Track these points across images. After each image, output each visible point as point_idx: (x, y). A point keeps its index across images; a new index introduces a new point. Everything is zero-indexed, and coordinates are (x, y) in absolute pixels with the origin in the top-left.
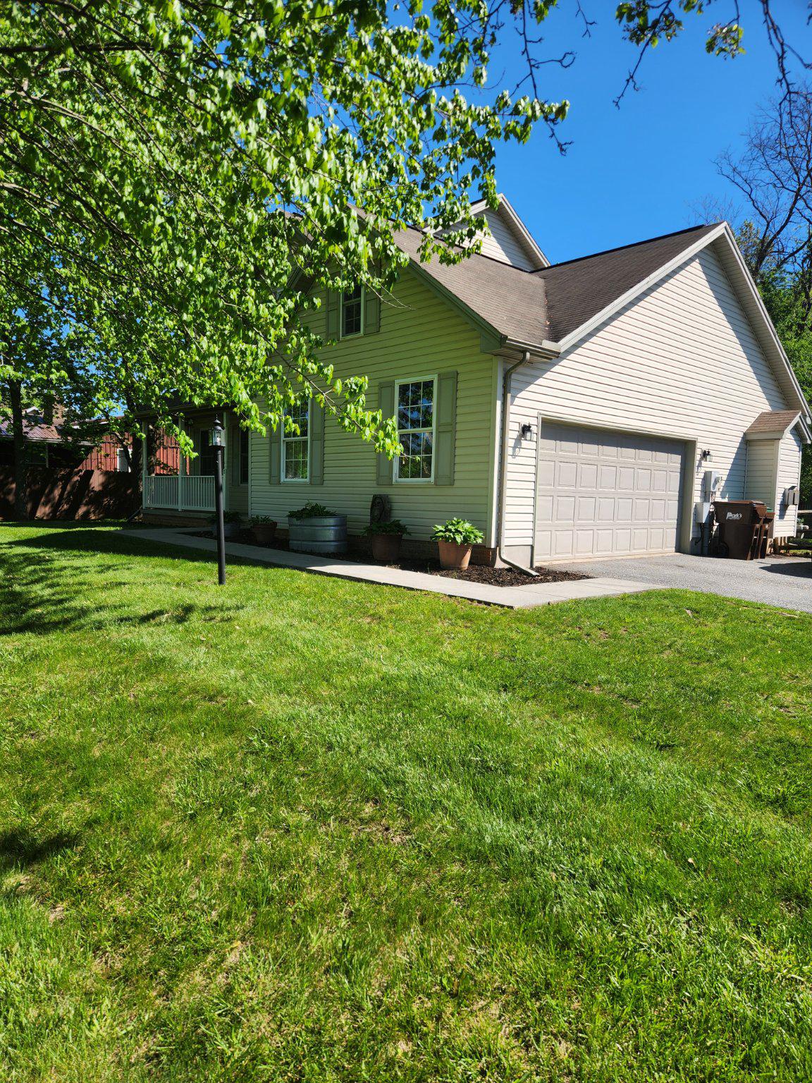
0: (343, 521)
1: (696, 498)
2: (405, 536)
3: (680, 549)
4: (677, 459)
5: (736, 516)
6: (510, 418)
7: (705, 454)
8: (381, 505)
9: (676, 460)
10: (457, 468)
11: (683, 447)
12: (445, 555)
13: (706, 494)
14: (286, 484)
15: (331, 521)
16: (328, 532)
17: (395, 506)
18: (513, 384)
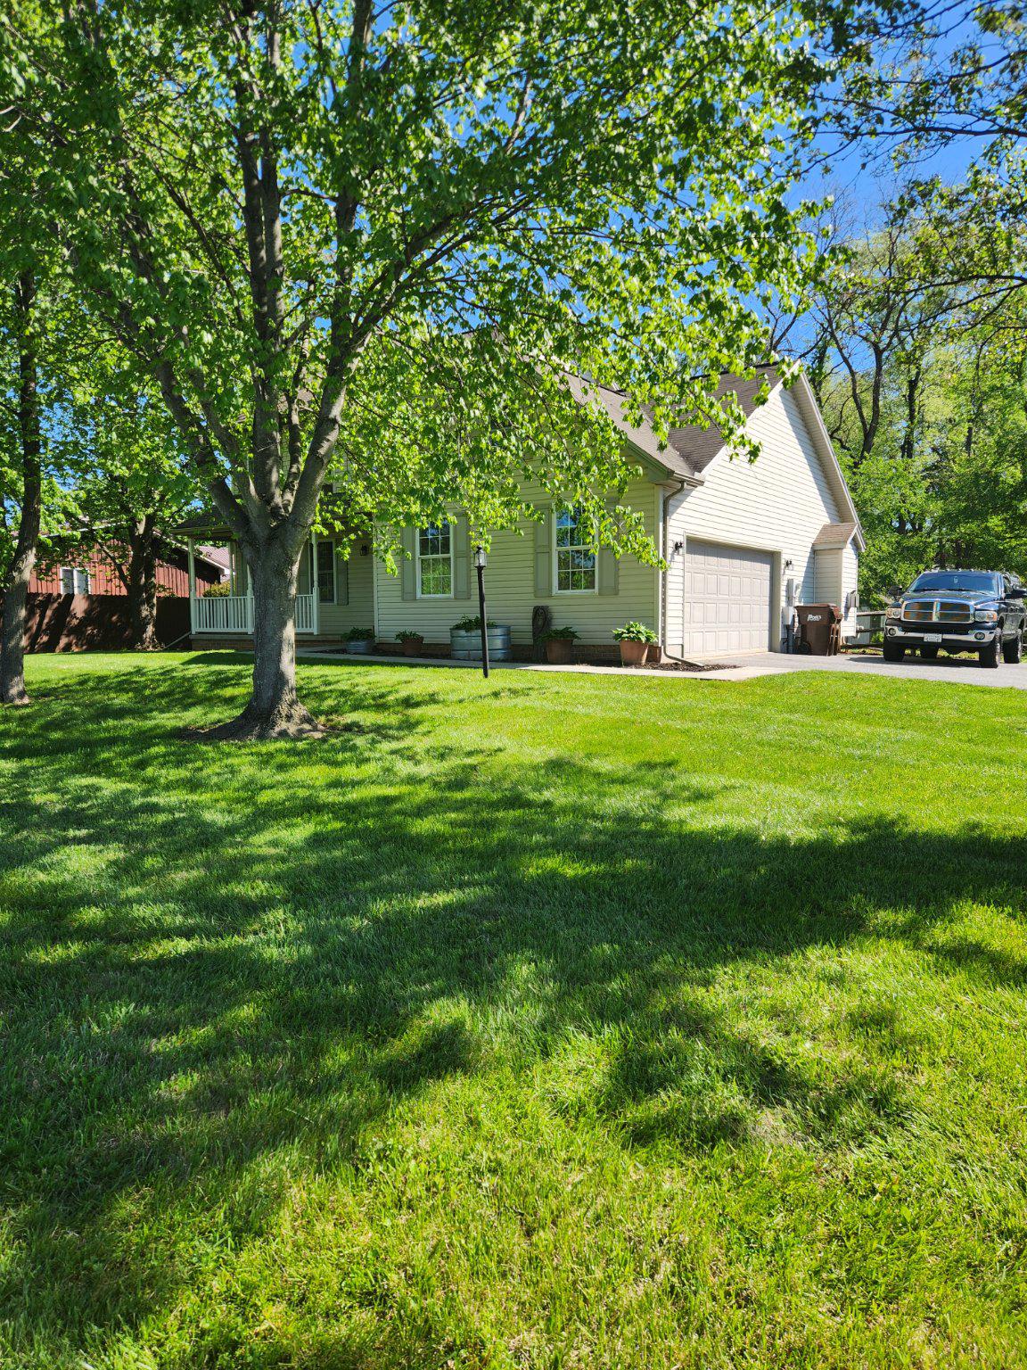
0: (508, 632)
1: (783, 604)
2: (576, 642)
3: (771, 649)
4: (767, 568)
5: (817, 618)
6: (669, 536)
7: (788, 564)
8: (541, 616)
9: (765, 569)
10: (621, 580)
11: (770, 557)
12: (626, 652)
13: (789, 599)
14: (422, 600)
15: (498, 631)
16: (496, 642)
17: (555, 615)
18: (671, 509)
